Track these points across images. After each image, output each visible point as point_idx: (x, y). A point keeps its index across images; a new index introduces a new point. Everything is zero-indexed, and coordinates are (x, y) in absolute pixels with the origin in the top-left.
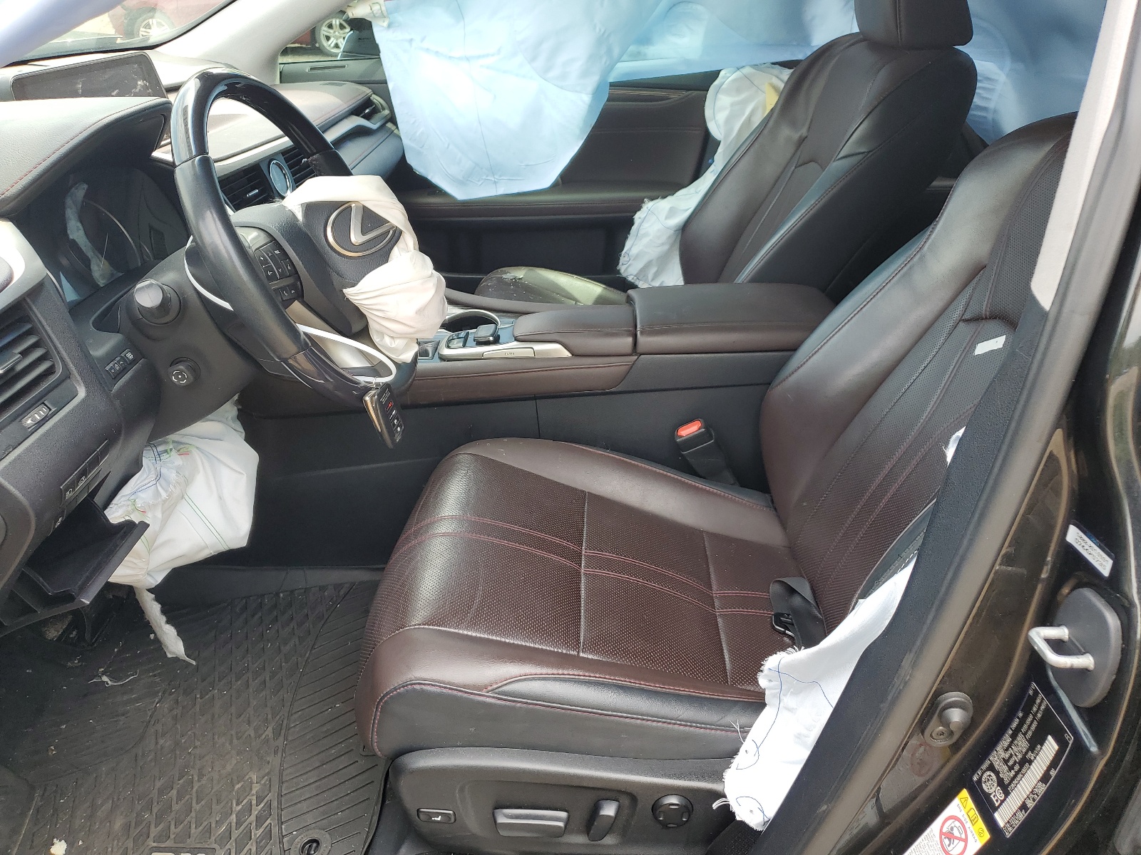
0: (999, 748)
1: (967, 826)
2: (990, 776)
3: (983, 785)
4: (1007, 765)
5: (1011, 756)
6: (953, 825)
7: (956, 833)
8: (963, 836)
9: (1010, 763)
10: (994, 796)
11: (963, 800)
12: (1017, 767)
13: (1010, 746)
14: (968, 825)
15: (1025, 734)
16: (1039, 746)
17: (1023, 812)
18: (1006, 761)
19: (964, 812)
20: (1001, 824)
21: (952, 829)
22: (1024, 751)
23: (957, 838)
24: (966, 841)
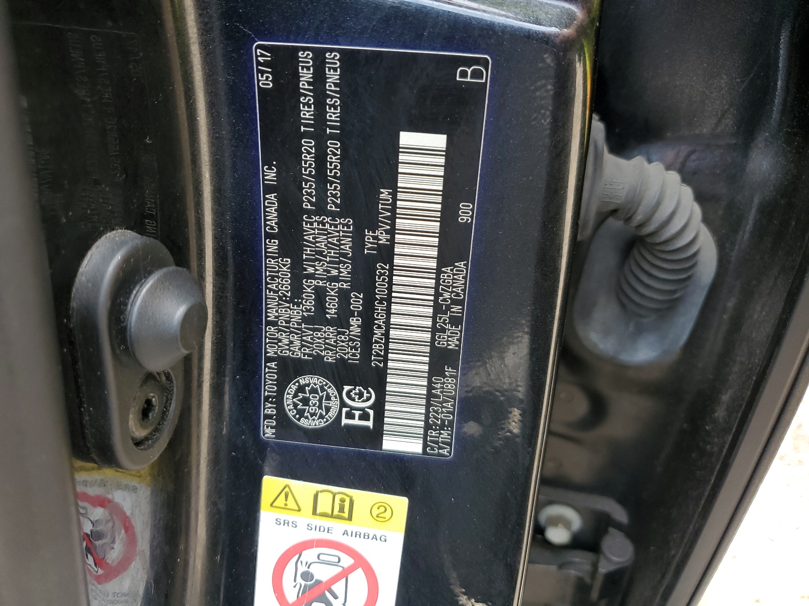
0: (273, 310)
1: (336, 536)
2: (301, 389)
3: (304, 423)
4: (329, 323)
5: (320, 294)
6: (302, 569)
7: (322, 573)
8: (347, 561)
9: (332, 310)
10: (350, 416)
11: (281, 502)
12: (357, 302)
13: (298, 276)
14: (337, 530)
15: (320, 209)
16: (385, 194)
17: (449, 371)
18: (317, 319)
19: (305, 518)
20: (414, 447)
21: (307, 576)
22: (347, 248)
23: (335, 579)
24: (360, 562)
